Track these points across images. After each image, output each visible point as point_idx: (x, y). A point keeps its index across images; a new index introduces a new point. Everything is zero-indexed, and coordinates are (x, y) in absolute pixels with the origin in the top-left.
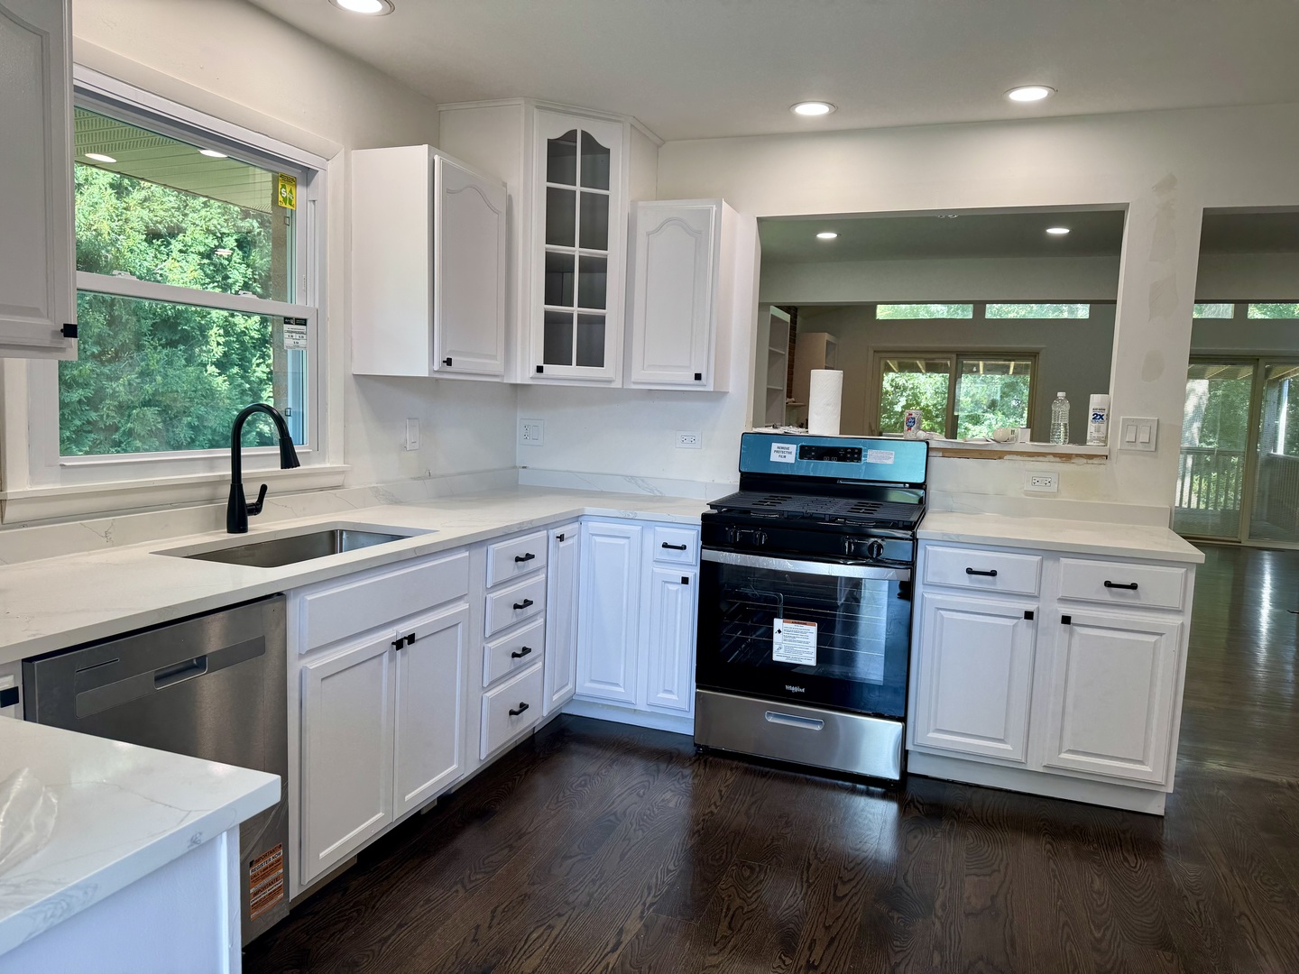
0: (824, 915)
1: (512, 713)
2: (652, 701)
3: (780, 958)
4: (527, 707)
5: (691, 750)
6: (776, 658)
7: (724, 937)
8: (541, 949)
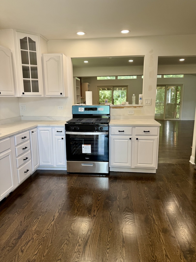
0: (96, 204)
1: (25, 172)
2: (57, 165)
3: (88, 215)
4: (29, 170)
5: (66, 173)
6: (83, 152)
7: (76, 213)
8: (36, 224)
